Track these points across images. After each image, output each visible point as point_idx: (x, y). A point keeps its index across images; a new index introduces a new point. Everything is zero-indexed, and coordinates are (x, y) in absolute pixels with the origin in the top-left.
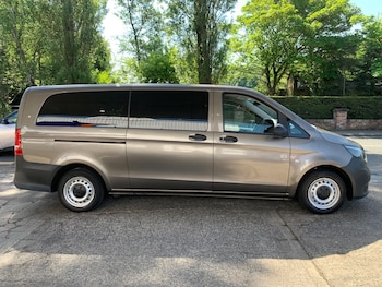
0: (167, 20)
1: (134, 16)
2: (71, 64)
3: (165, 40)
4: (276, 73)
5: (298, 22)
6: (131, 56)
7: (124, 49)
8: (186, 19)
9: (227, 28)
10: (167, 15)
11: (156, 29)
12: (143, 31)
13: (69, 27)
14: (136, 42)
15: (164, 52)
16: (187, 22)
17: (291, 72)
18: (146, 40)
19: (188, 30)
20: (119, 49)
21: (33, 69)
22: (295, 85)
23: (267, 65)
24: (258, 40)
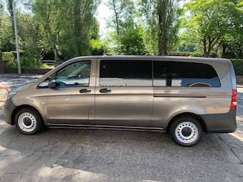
0: (139, 7)
1: (116, 4)
2: (78, 36)
3: (135, 20)
4: (210, 43)
5: (232, 7)
6: (113, 30)
7: (109, 25)
8: (152, 6)
9: (180, 12)
10: (139, 4)
11: (130, 13)
12: (122, 14)
13: (77, 13)
14: (117, 21)
15: (135, 28)
16: (152, 8)
17: (222, 41)
18: (123, 20)
19: (153, 14)
20: (106, 26)
21: (55, 39)
22: (224, 50)
23: (205, 37)
24: (200, 20)
